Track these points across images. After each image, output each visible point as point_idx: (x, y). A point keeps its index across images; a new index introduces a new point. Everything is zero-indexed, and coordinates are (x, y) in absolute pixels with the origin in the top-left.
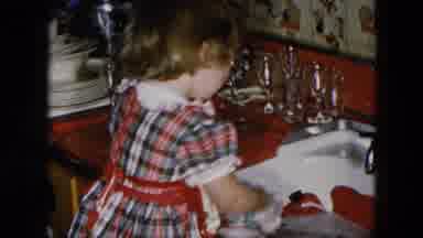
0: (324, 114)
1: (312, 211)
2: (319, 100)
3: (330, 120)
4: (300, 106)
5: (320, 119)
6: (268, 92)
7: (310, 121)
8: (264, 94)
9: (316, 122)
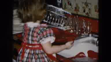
0: (86, 33)
1: (83, 56)
2: (84, 29)
3: (87, 34)
4: (80, 31)
5: (85, 34)
6: (71, 27)
7: (82, 34)
8: (70, 28)
9: (84, 34)
